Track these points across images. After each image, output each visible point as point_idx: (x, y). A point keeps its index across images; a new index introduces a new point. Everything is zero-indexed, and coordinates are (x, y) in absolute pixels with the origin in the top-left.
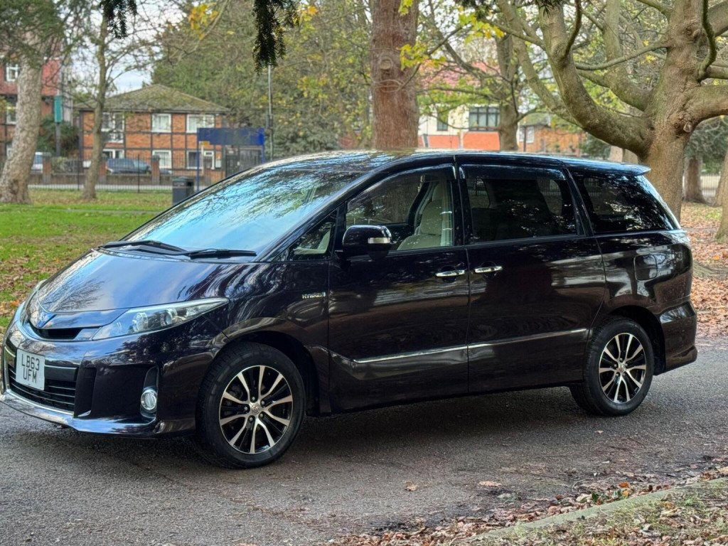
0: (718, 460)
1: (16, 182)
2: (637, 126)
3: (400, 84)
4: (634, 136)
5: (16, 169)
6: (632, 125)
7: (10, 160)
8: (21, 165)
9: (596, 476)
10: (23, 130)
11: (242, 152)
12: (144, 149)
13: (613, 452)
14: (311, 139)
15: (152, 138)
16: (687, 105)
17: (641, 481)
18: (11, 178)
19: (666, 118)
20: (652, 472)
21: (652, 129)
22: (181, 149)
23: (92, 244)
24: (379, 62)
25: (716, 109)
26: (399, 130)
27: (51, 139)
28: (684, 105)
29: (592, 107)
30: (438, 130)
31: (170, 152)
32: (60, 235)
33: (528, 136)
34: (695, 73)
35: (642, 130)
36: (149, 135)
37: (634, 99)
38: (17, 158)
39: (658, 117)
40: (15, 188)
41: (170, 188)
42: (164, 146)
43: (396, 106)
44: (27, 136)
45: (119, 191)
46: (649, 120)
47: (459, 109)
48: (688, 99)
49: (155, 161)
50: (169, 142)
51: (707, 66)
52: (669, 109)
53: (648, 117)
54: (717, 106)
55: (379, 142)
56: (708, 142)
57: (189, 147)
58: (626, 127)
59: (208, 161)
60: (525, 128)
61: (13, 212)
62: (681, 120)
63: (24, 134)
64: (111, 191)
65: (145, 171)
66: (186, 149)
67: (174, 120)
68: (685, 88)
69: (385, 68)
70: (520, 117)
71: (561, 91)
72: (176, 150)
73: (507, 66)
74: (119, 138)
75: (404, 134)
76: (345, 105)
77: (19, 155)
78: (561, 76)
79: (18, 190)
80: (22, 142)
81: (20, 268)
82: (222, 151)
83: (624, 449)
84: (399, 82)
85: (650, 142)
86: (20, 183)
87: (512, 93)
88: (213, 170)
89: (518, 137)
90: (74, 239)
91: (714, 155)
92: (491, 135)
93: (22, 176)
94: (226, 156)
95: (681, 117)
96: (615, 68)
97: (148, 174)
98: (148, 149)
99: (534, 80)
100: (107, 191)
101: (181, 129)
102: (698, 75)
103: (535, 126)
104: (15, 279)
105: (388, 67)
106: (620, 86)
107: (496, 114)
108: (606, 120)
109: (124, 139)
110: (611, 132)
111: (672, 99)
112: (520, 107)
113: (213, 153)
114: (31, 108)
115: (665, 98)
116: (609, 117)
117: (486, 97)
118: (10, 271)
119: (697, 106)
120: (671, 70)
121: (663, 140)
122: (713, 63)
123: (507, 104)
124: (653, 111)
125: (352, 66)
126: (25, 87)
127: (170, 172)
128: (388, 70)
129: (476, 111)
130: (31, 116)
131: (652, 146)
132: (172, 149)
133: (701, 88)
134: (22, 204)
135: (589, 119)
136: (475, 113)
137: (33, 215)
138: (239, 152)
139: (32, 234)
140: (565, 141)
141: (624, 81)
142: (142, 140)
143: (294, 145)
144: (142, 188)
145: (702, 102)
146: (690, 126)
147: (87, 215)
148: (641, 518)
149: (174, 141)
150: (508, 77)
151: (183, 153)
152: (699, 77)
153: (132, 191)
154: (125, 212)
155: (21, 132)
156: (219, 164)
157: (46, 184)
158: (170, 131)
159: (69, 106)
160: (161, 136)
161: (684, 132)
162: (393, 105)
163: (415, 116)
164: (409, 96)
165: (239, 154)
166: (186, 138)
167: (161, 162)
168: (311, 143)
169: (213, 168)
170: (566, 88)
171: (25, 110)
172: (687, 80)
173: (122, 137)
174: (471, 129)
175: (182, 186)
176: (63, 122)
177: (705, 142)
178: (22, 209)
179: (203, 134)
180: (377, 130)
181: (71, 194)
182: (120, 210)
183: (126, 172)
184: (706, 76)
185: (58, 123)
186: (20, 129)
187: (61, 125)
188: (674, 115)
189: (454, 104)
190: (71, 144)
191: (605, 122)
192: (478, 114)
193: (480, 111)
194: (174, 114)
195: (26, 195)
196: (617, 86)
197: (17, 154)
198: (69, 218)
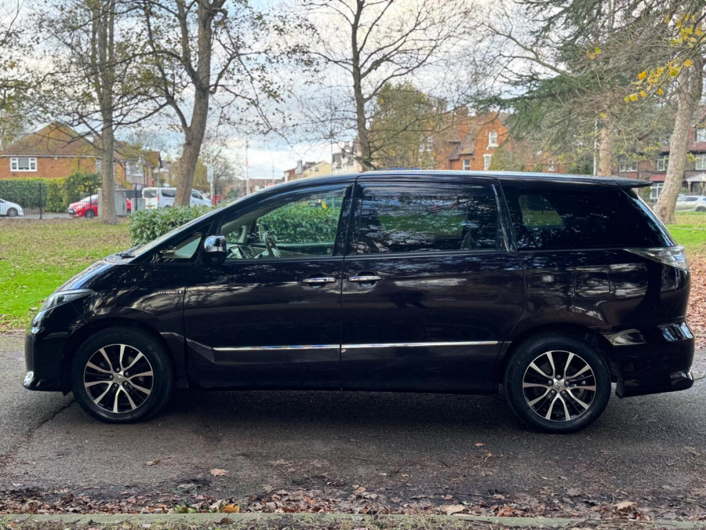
1: (665, 208)
5: (665, 199)
8: (669, 197)
10: (671, 172)
18: (661, 206)
38: (666, 192)
40: (664, 213)
44: (674, 176)
63: (672, 175)
77: (668, 190)
79: (666, 214)
80: (670, 181)
86: (668, 210)
93: (669, 204)
114: (678, 157)
126: (675, 143)
130: (678, 162)
171: (674, 159)
195: (672, 217)
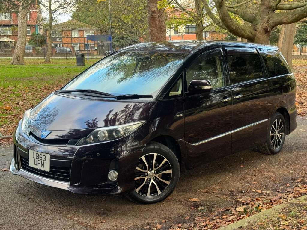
0: (299, 181)
1: (19, 56)
2: (250, 30)
3: (158, 16)
4: (249, 34)
5: (19, 52)
6: (248, 29)
7: (16, 49)
8: (20, 50)
9: (244, 193)
11: (104, 44)
12: (69, 43)
13: (250, 178)
14: (129, 38)
15: (72, 39)
16: (269, 21)
17: (265, 195)
18: (17, 55)
19: (261, 26)
20: (270, 190)
21: (256, 30)
22: (83, 43)
23: (44, 80)
24: (151, 8)
25: (280, 22)
26: (159, 34)
27: (35, 40)
28: (268, 21)
29: (232, 22)
30: (174, 34)
31: (79, 44)
32: (32, 77)
33: (207, 35)
34: (272, 8)
35: (252, 31)
36: (71, 38)
37: (248, 19)
38: (19, 48)
39: (258, 26)
40: (19, 59)
41: (76, 57)
42: (76, 42)
43: (157, 25)
45: (59, 59)
46: (254, 27)
47: (181, 26)
48: (270, 18)
49: (73, 48)
50: (78, 41)
51: (277, 5)
52: (262, 22)
53: (254, 26)
54: (281, 21)
55: (151, 39)
56: (272, 35)
57: (85, 42)
58: (245, 30)
59: (92, 47)
60: (206, 32)
61: (17, 68)
62: (267, 27)
64: (57, 59)
65: (69, 52)
66: (84, 43)
67: (79, 33)
68: (268, 14)
69: (153, 10)
70: (204, 28)
71: (220, 16)
72: (81, 43)
73: (199, 9)
74: (60, 40)
75: (161, 35)
76: (140, 26)
77: (20, 47)
78: (220, 10)
80: (20, 42)
81: (10, 91)
82: (97, 43)
83: (255, 176)
84: (158, 15)
85: (255, 36)
87: (201, 19)
88: (94, 51)
89: (203, 35)
90: (37, 78)
91: (274, 40)
92: (194, 35)
93: (21, 54)
94: (99, 45)
95: (267, 26)
96: (241, 7)
97: (70, 52)
98: (71, 43)
99: (209, 13)
100: (55, 59)
101: (82, 36)
102: (273, 8)
103: (209, 32)
104: (7, 96)
105: (154, 10)
106: (243, 14)
107: (195, 27)
108: (238, 27)
109: (62, 40)
110: (240, 32)
111: (263, 19)
112: (204, 24)
113: (94, 44)
114: (23, 29)
115: (260, 18)
116: (239, 26)
117: (191, 21)
118: (6, 93)
119: (273, 21)
120: (263, 7)
121: (260, 35)
122: (279, 4)
123: (199, 23)
124: (256, 23)
125: (141, 10)
127: (79, 52)
128: (154, 11)
129: (188, 26)
130: (23, 32)
131: (256, 37)
132: (79, 43)
133: (274, 14)
134: (22, 65)
135: (231, 27)
136: (188, 27)
137: (24, 69)
138: (103, 43)
139: (22, 76)
140: (220, 37)
141: (244, 12)
142: (68, 40)
143: (123, 40)
144: (68, 57)
145: (275, 19)
146: (270, 29)
147: (45, 68)
148: (271, 227)
149: (80, 40)
150: (199, 13)
151: (83, 44)
152: (274, 10)
153: (64, 59)
154: (59, 67)
155: (20, 38)
156: (96, 48)
157: (34, 57)
158: (78, 37)
159: (42, 28)
160: (75, 38)
161: (268, 31)
162: (156, 24)
163: (165, 28)
164: (162, 20)
165: (103, 45)
166: (84, 39)
167: (75, 48)
168: (129, 40)
169: (94, 50)
170: (222, 15)
171: (21, 30)
172: (269, 11)
173: (61, 39)
174: (186, 33)
175: (80, 57)
176: (40, 34)
177: (271, 35)
178: (21, 67)
179: (89, 37)
180: (151, 34)
181: (42, 60)
182: (58, 66)
183: (63, 52)
184: (277, 9)
185: (37, 35)
186: (19, 37)
187: (38, 35)
188: (264, 25)
189: (180, 24)
190: (43, 42)
191: (237, 28)
192: (189, 28)
193: (189, 26)
194: (79, 30)
195: (23, 61)
196: (242, 14)
197: (19, 46)
198: (38, 70)
